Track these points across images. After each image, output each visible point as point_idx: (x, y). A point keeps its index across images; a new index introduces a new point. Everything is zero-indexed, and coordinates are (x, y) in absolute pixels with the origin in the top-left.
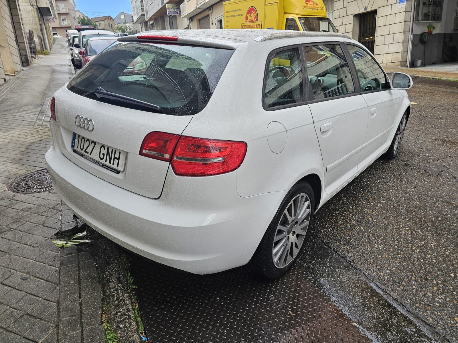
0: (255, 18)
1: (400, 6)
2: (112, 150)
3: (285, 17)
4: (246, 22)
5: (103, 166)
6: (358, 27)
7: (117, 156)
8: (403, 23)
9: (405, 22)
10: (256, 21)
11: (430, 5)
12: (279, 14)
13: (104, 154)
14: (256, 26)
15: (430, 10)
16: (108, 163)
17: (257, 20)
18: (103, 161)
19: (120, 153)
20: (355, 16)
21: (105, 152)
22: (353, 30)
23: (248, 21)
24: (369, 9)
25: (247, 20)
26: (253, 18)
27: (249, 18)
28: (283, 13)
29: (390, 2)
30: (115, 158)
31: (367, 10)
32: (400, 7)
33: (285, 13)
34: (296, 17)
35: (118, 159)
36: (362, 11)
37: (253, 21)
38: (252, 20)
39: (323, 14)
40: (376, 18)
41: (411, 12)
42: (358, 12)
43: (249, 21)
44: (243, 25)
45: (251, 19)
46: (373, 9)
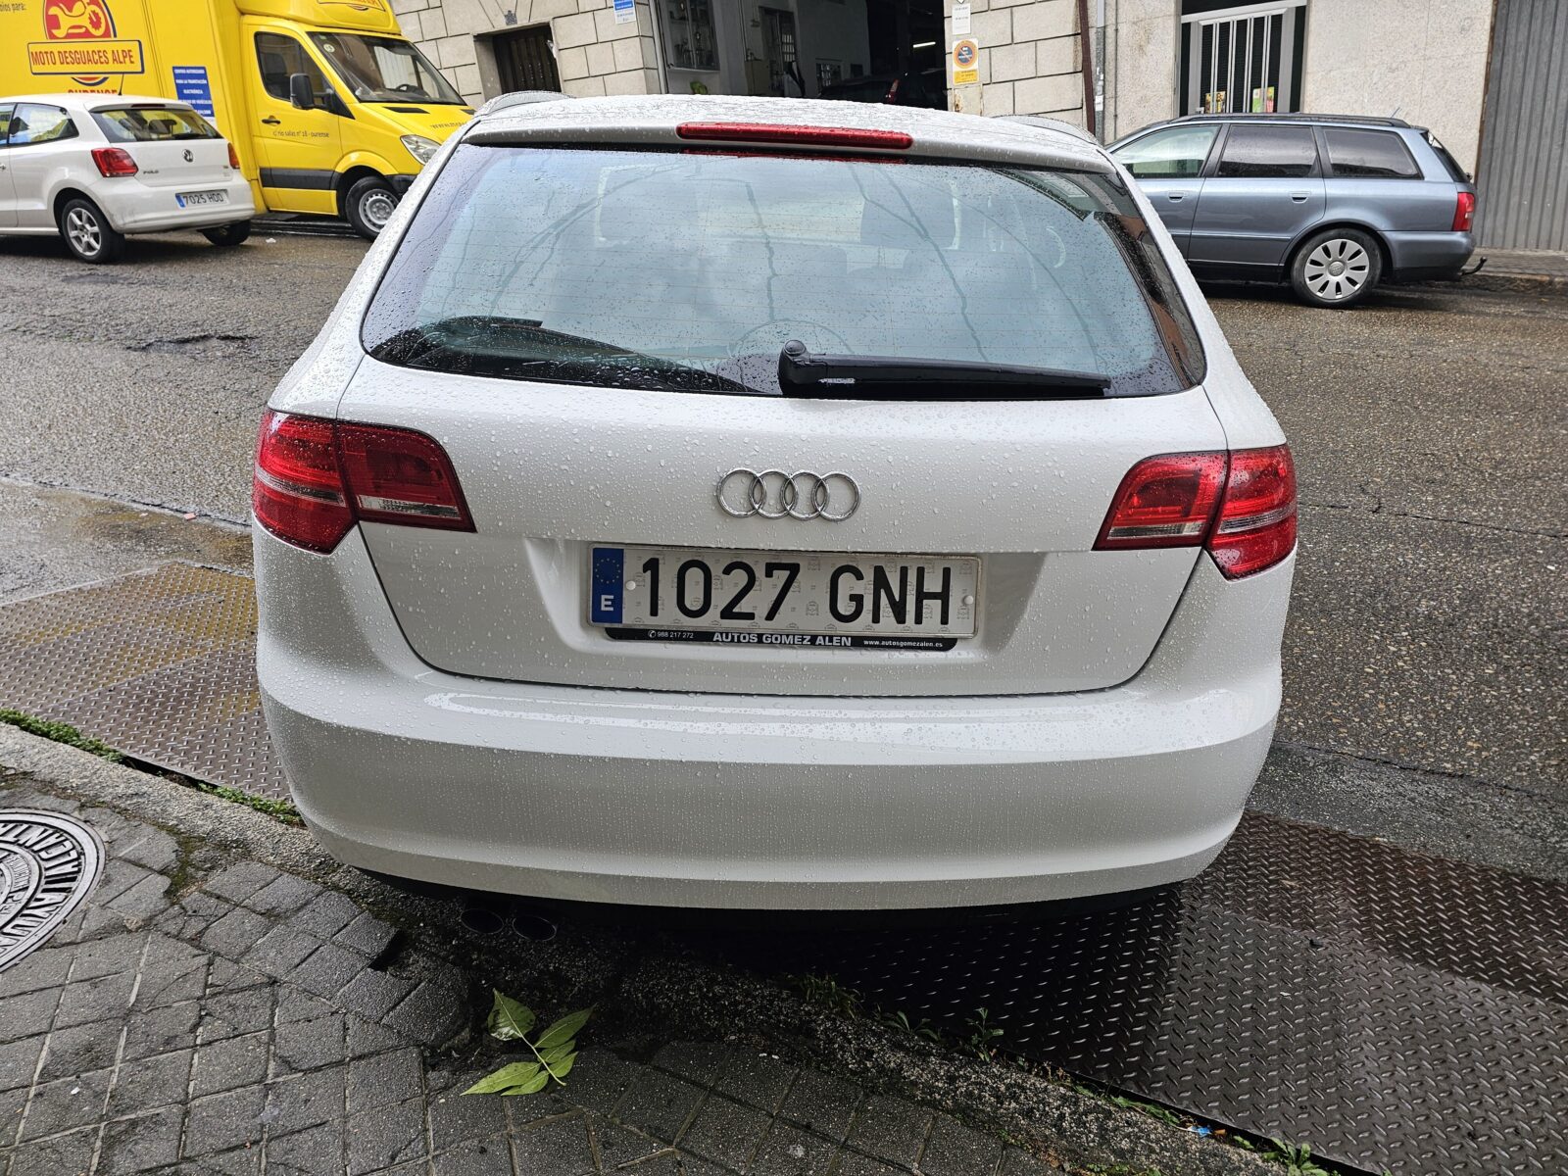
0: (96, 25)
1: (621, 18)
2: (904, 571)
3: (245, 27)
4: (52, 36)
5: (858, 642)
6: (497, 80)
7: (933, 584)
8: (641, 72)
9: (646, 68)
10: (106, 34)
11: (683, 18)
12: (220, 16)
13: (857, 599)
14: (110, 56)
15: (689, 36)
16: (888, 625)
17: (110, 32)
18: (862, 625)
19: (947, 572)
20: (480, 38)
21: (865, 588)
22: (484, 86)
23: (59, 33)
24: (522, 21)
25: (56, 32)
26: (85, 21)
27: (66, 22)
28: (236, 13)
29: (585, 5)
30: (921, 596)
31: (516, 22)
32: (620, 20)
33: (243, 13)
34: (299, 32)
35: (944, 596)
36: (501, 25)
37: (87, 34)
38: (83, 30)
39: (391, 28)
40: (554, 51)
41: (653, 37)
42: (485, 28)
43: (69, 36)
44: (34, 48)
45: (80, 27)
46: (537, 19)
